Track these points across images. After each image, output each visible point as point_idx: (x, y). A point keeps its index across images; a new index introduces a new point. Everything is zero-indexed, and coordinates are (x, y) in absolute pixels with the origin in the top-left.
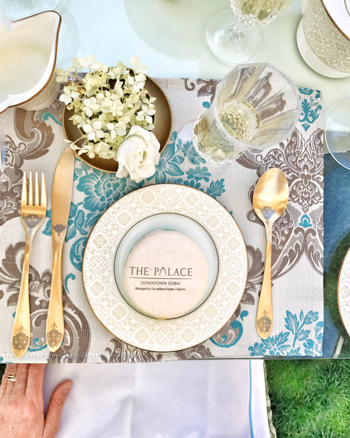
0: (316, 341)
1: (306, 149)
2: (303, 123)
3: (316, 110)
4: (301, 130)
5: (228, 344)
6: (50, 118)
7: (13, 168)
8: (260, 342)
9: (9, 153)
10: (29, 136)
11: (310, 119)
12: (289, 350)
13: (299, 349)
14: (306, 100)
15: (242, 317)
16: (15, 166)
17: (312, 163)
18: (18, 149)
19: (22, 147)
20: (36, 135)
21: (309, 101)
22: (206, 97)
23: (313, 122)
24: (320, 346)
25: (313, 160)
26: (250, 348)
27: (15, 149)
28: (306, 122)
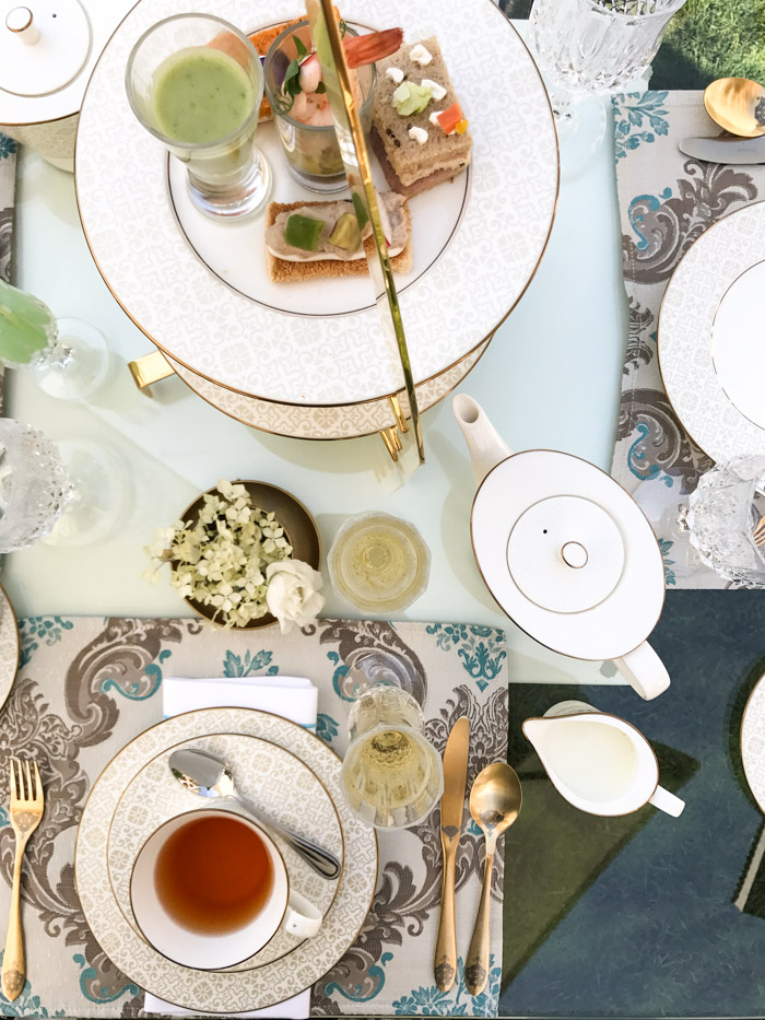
0: (489, 995)
1: (481, 718)
2: (478, 679)
3: (498, 659)
4: (475, 689)
5: (364, 997)
6: (112, 687)
7: (65, 759)
8: (409, 995)
10: (85, 714)
11: (489, 673)
12: (450, 1007)
13: (465, 1006)
14: (481, 644)
15: (383, 962)
16: (69, 756)
17: (489, 739)
18: (70, 734)
19: (77, 731)
20: (94, 715)
21: (486, 645)
22: (331, 644)
23: (493, 677)
24: (495, 1003)
25: (491, 736)
26: (395, 1004)
27: (67, 734)
28: (482, 677)
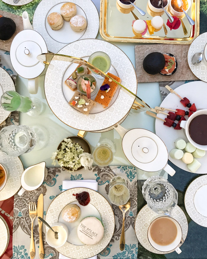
0: (135, 254)
1: (131, 188)
3: (134, 174)
4: (129, 181)
5: (106, 255)
6: (45, 183)
8: (116, 255)
9: (34, 196)
10: (39, 190)
12: (126, 257)
16: (36, 200)
17: (133, 193)
18: (36, 194)
19: (38, 194)
20: (41, 189)
21: (132, 171)
22: (96, 172)
23: (133, 178)
24: (136, 256)
26: (113, 257)
28: (131, 179)
